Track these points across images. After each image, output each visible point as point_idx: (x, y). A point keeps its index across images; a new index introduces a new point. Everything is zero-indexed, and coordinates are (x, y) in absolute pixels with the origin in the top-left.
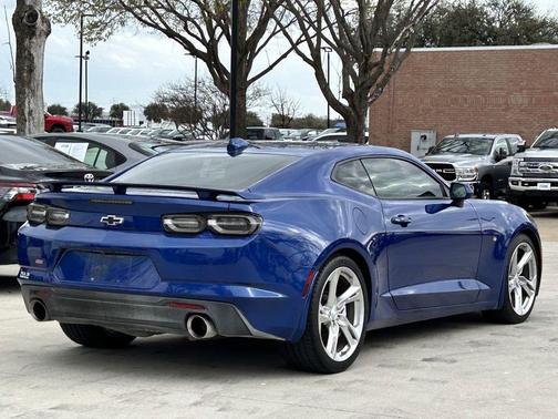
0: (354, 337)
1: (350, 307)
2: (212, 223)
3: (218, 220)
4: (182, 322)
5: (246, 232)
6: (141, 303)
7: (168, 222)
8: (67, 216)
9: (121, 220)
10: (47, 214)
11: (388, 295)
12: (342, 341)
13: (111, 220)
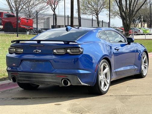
0: (108, 83)
1: (106, 74)
2: (68, 51)
3: (70, 50)
4: (61, 81)
5: (79, 53)
6: (48, 76)
7: (55, 51)
8: (22, 50)
9: (40, 51)
10: (16, 50)
11: (115, 71)
12: (105, 85)
13: (37, 51)
